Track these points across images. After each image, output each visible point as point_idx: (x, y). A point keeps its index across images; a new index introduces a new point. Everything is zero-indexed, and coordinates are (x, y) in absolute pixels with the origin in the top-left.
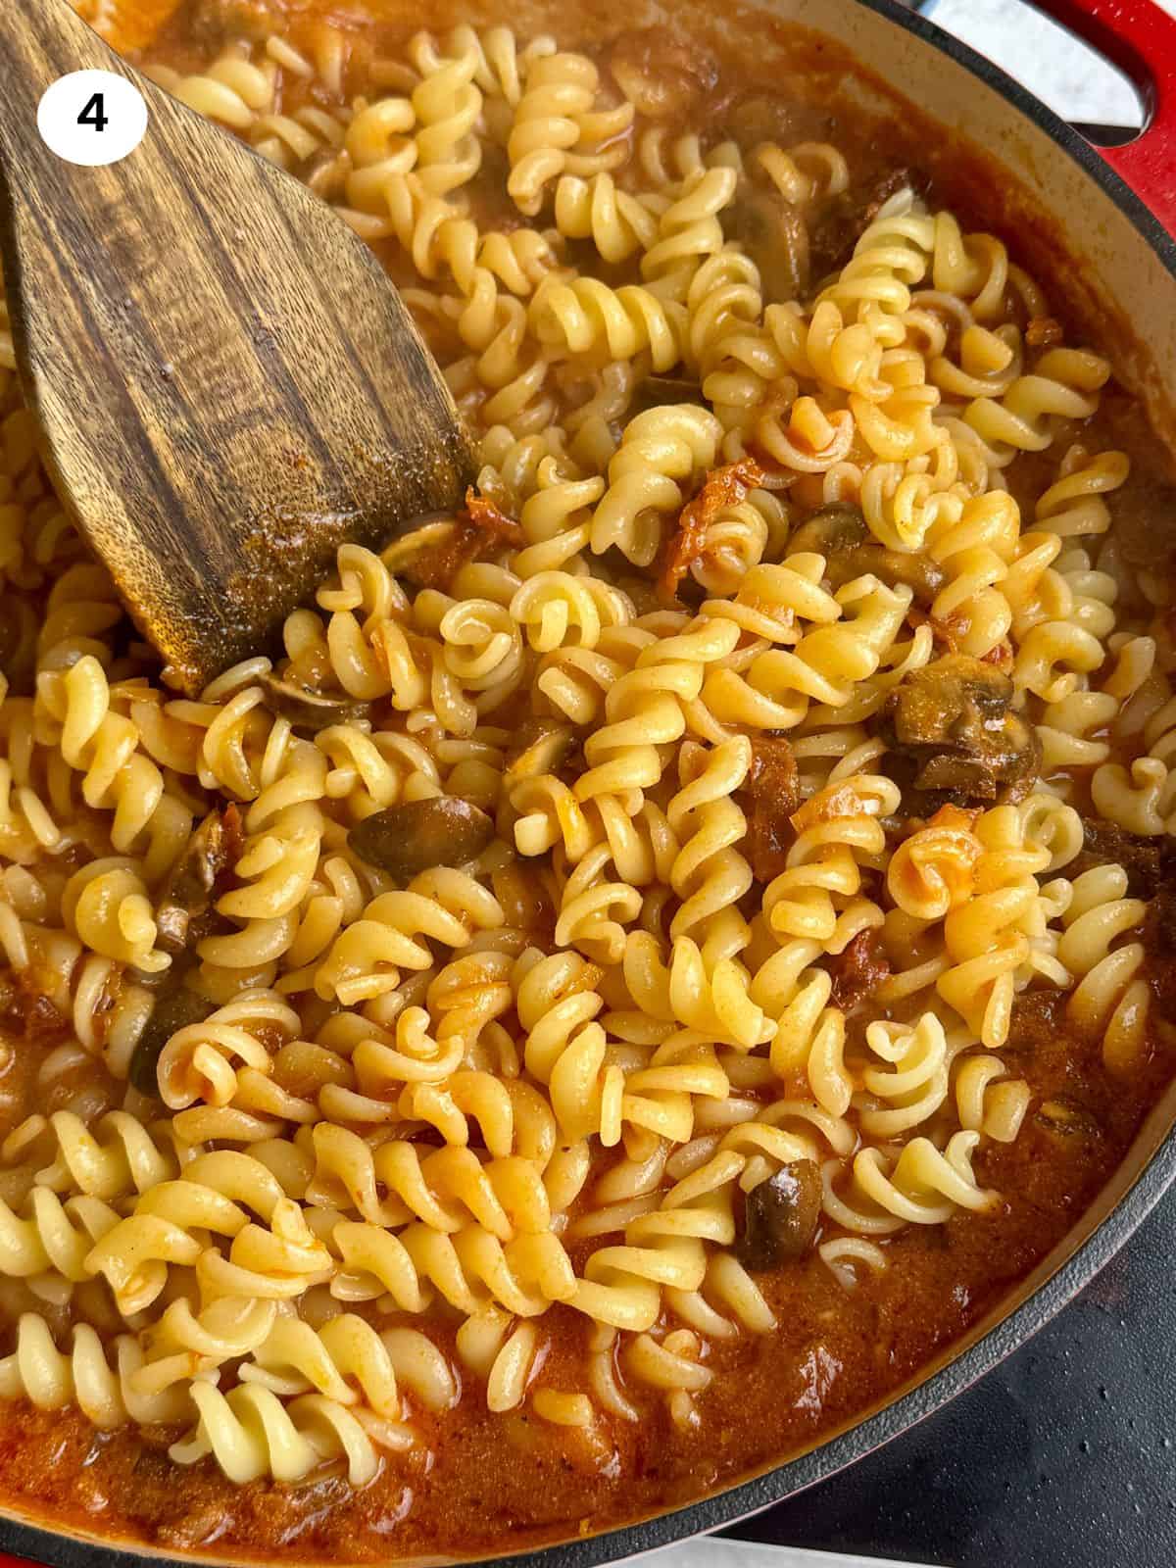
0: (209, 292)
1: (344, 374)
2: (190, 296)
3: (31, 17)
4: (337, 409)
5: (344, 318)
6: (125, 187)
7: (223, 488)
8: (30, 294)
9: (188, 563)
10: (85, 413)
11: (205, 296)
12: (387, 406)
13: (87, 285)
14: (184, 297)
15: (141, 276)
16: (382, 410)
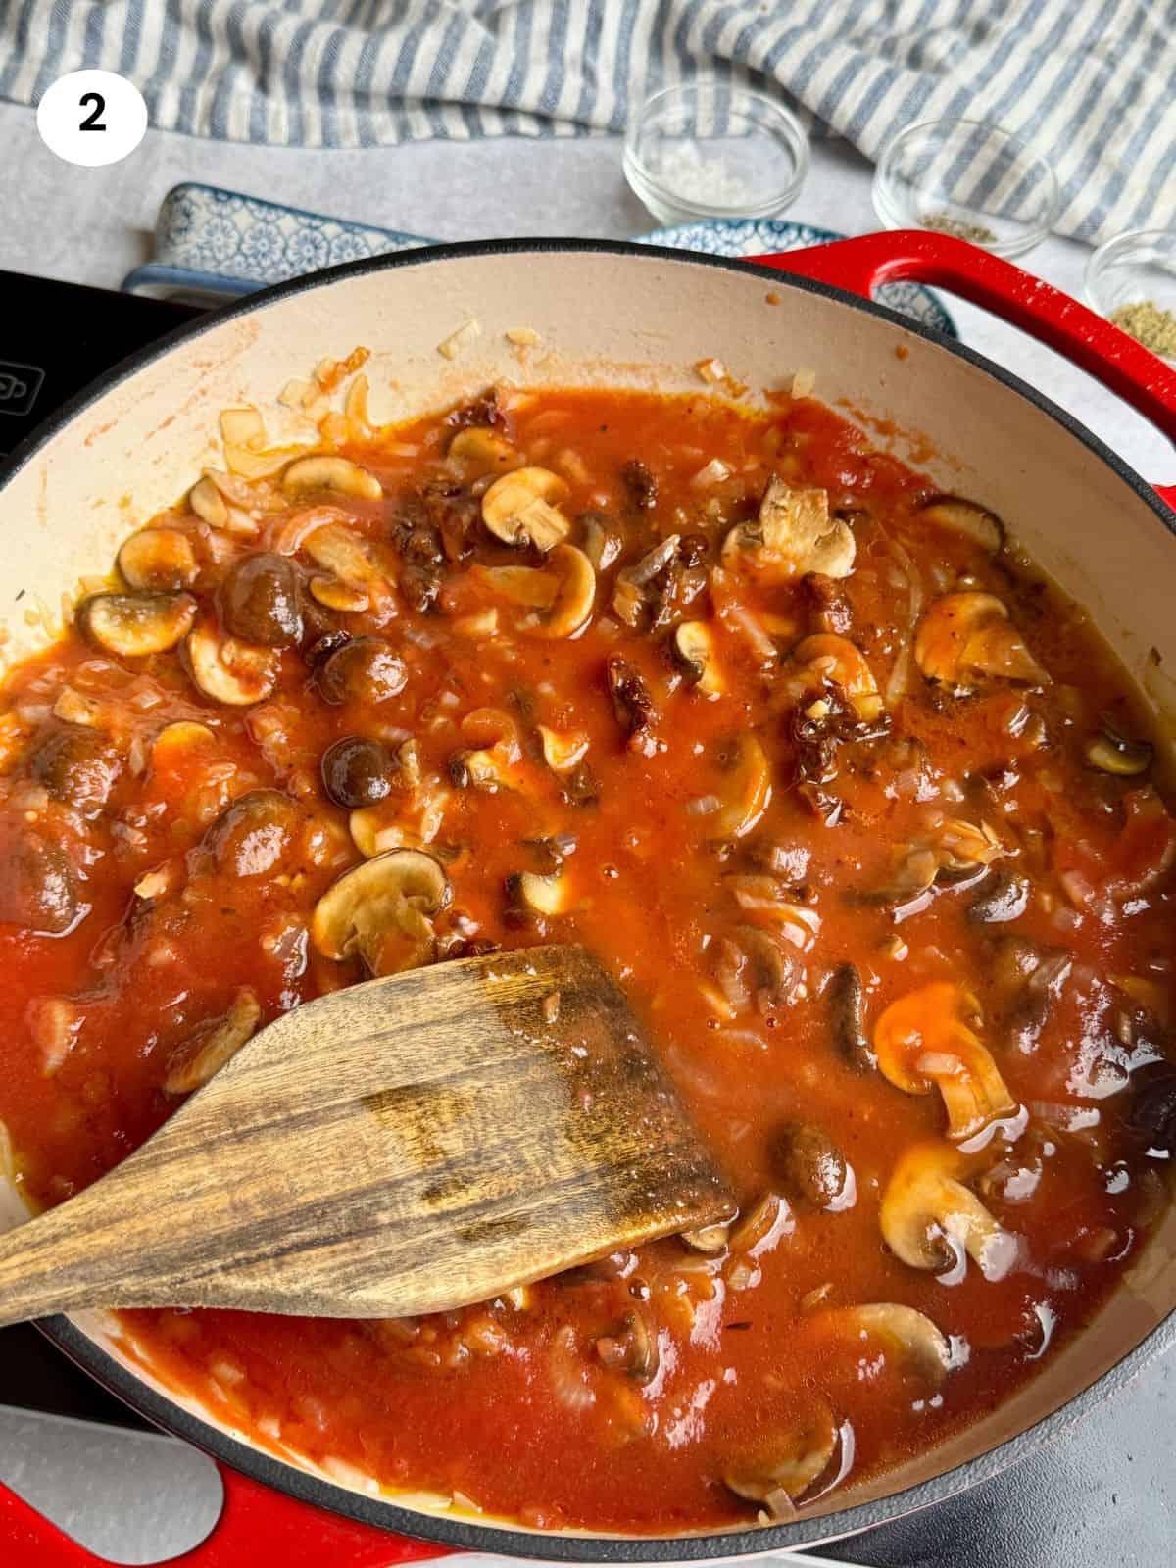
0: (315, 1139)
1: (399, 1046)
2: (317, 1155)
3: (67, 1235)
4: (427, 1058)
5: (354, 1036)
6: (221, 1189)
7: (478, 1163)
8: (294, 1286)
9: (536, 1205)
10: (399, 1261)
11: (318, 1143)
12: (430, 1018)
13: (294, 1237)
14: (317, 1160)
15: (294, 1191)
16: (433, 1023)
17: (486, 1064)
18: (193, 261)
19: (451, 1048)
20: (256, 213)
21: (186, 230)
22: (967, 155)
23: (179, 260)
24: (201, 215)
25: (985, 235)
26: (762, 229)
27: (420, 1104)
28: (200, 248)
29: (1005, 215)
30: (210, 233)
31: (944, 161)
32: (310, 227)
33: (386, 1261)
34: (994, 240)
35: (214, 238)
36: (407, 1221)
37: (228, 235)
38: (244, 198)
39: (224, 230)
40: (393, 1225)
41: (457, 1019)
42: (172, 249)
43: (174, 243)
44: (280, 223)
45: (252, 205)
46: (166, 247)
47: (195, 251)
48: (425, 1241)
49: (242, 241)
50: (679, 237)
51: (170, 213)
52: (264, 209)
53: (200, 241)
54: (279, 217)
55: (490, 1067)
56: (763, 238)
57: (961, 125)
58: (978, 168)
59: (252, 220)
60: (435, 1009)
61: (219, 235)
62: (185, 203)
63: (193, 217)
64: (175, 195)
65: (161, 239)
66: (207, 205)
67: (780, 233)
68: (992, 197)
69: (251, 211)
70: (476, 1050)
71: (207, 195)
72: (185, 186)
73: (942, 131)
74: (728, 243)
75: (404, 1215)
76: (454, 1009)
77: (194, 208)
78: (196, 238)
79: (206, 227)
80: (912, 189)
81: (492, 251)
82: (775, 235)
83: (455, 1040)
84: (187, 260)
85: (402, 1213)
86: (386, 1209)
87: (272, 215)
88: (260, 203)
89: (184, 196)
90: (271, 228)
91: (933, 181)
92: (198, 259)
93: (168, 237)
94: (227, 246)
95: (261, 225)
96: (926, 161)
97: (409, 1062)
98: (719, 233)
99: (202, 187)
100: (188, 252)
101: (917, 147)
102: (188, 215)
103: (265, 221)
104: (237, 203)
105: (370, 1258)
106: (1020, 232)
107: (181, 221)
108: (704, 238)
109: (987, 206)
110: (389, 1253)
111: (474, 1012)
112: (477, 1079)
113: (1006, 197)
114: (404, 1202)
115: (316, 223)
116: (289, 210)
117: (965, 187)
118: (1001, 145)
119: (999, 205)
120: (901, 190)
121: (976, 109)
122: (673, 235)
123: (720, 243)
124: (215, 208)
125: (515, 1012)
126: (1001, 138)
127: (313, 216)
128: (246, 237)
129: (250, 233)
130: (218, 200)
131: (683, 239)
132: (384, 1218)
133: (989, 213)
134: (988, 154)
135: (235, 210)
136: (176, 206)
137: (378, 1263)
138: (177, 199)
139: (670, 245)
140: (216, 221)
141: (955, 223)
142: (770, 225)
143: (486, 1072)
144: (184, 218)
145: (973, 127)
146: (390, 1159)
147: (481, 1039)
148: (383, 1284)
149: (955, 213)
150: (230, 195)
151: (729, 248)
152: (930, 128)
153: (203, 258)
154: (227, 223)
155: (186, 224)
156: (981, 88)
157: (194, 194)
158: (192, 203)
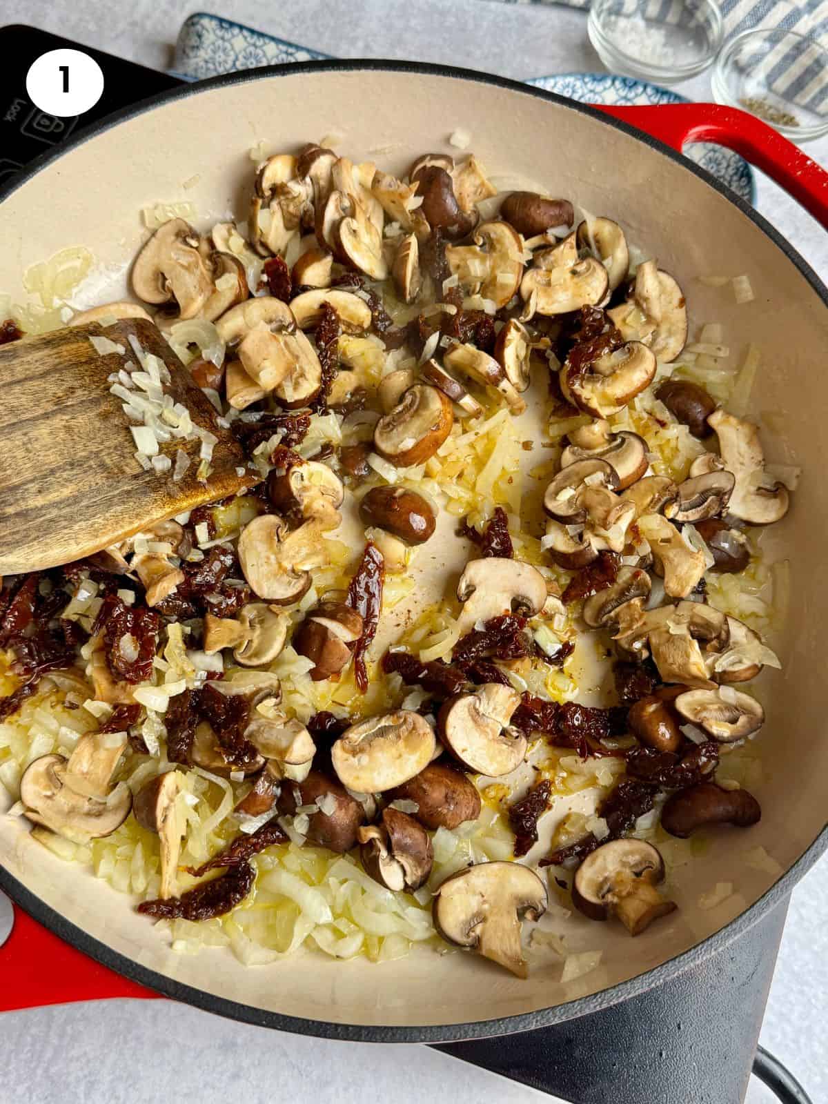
16: (25, 379)
17: (69, 403)
18: (199, 71)
19: (42, 395)
20: (249, 39)
21: (198, 47)
22: (790, 58)
23: (190, 70)
24: (209, 38)
25: (791, 121)
26: (617, 83)
27: (25, 434)
28: (206, 62)
29: (809, 108)
30: (214, 52)
31: (772, 60)
32: (286, 53)
33: (17, 537)
34: (797, 125)
35: (217, 56)
36: (27, 510)
37: (227, 55)
38: (241, 27)
39: (225, 50)
40: (17, 514)
41: (44, 375)
42: (186, 60)
43: (188, 57)
44: (265, 48)
45: (246, 33)
46: (182, 59)
47: (202, 64)
48: (42, 522)
49: (237, 59)
50: (555, 84)
51: (188, 34)
52: (255, 37)
53: (207, 57)
54: (265, 44)
55: (72, 405)
56: (617, 90)
57: (790, 35)
58: (795, 70)
59: (246, 44)
60: (27, 369)
61: (220, 53)
62: (198, 27)
63: (203, 39)
64: (193, 21)
65: (180, 52)
66: (214, 31)
67: (630, 87)
68: (802, 93)
69: (245, 38)
70: (61, 394)
71: (214, 23)
72: (200, 15)
73: (774, 39)
74: (591, 91)
75: (24, 508)
76: (41, 369)
77: (204, 32)
78: (203, 54)
79: (212, 47)
80: (743, 78)
81: (407, 70)
82: (627, 89)
83: (45, 389)
84: (196, 70)
85: (23, 506)
86: (11, 505)
87: (260, 42)
88: (252, 31)
89: (197, 23)
90: (259, 51)
91: (760, 74)
92: (204, 71)
93: (184, 52)
94: (226, 62)
95: (252, 49)
96: (757, 58)
97: (13, 407)
98: (586, 84)
99: (212, 17)
100: (197, 64)
101: (752, 46)
102: (200, 36)
103: (254, 45)
104: (236, 31)
105: (4, 536)
106: (816, 121)
107: (194, 41)
108: (574, 86)
109: (797, 99)
110: (18, 532)
111: (55, 369)
112: (64, 414)
113: (812, 95)
114: (24, 499)
115: (291, 50)
116: (273, 39)
117: (782, 84)
118: (816, 56)
119: (807, 100)
120: (734, 76)
121: (804, 26)
122: (551, 82)
123: (586, 91)
124: (220, 33)
125: (86, 367)
126: (817, 50)
127: (290, 45)
128: (240, 57)
129: (243, 53)
130: (222, 27)
131: (559, 86)
132: (10, 510)
133: (798, 105)
134: (805, 60)
135: (233, 36)
136: (192, 29)
137: (10, 539)
138: (193, 24)
139: (548, 89)
140: (220, 42)
141: (770, 107)
142: (624, 81)
143: (69, 409)
144: (196, 38)
145: (798, 38)
146: (8, 472)
147: (64, 387)
148: (16, 552)
149: (772, 100)
150: (232, 24)
151: (591, 95)
152: (766, 34)
153: (208, 69)
154: (227, 45)
155: (198, 43)
156: (810, 12)
157: (205, 22)
158: (203, 27)
